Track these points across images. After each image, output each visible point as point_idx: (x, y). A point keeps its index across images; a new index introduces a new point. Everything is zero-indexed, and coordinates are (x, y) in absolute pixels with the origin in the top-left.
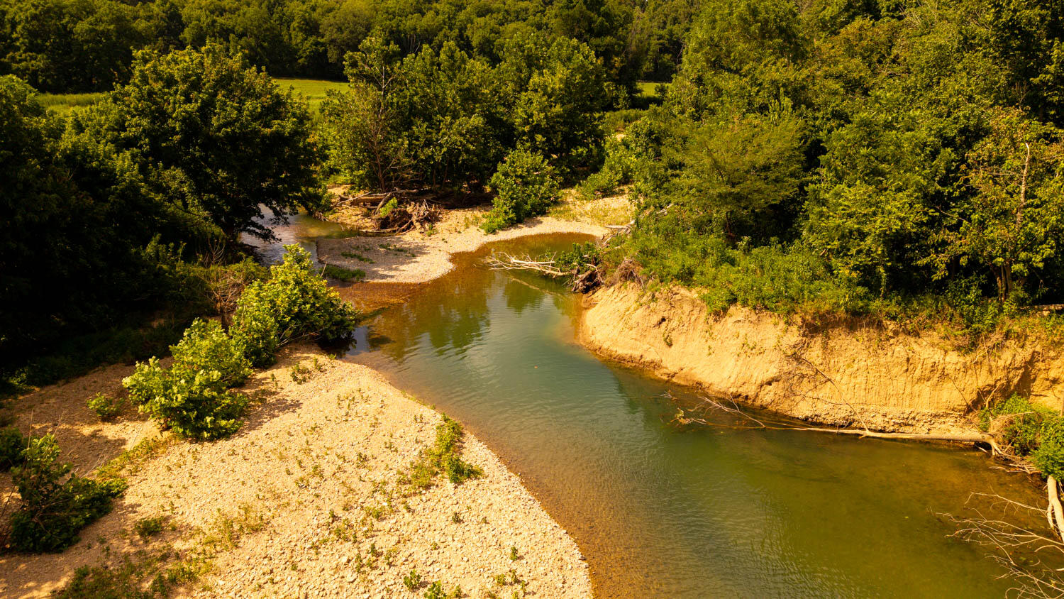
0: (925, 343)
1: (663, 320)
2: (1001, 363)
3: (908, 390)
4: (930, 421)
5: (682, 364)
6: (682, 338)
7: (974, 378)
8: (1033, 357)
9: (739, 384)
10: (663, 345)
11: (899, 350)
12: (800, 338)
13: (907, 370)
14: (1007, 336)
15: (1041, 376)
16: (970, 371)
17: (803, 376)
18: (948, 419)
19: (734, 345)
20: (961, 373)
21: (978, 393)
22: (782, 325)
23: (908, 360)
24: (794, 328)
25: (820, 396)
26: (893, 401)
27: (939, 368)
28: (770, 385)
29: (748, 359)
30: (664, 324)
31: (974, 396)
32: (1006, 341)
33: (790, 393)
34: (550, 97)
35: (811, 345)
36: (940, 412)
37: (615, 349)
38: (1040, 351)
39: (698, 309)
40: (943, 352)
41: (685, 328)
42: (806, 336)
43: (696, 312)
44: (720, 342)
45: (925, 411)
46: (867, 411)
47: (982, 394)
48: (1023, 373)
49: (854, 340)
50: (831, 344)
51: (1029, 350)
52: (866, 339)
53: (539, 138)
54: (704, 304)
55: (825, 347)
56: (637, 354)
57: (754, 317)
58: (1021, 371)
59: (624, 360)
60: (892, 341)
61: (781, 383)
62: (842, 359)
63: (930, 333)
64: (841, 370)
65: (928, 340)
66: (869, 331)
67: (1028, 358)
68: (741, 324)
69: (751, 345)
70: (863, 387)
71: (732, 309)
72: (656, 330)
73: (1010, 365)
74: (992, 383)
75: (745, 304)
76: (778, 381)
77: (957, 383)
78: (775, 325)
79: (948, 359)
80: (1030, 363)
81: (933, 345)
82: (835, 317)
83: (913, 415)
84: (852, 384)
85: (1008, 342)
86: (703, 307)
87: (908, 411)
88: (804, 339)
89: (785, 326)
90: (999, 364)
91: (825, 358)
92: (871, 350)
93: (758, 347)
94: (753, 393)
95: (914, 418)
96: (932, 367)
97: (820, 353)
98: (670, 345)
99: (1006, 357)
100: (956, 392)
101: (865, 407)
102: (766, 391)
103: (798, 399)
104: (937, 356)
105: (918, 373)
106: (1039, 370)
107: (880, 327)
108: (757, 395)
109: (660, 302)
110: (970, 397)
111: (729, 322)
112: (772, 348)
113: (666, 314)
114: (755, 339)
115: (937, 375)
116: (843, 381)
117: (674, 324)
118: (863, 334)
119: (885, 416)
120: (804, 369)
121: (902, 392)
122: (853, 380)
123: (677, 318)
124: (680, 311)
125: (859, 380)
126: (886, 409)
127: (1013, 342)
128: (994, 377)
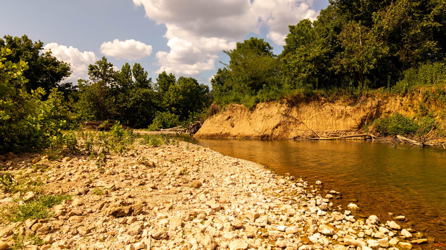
0: (337, 105)
1: (229, 117)
2: (367, 106)
3: (334, 123)
4: (345, 134)
5: (239, 132)
6: (238, 122)
7: (359, 114)
8: (379, 103)
9: (264, 131)
10: (230, 127)
11: (328, 107)
12: (287, 108)
13: (332, 115)
14: (367, 96)
15: (384, 112)
16: (356, 112)
17: (291, 122)
18: (352, 133)
19: (260, 118)
20: (353, 113)
21: (362, 120)
22: (279, 105)
23: (332, 110)
24: (284, 105)
25: (299, 129)
26: (329, 127)
27: (344, 112)
28: (277, 128)
29: (266, 121)
30: (230, 119)
31: (360, 121)
32: (367, 98)
33: (286, 130)
34: (178, 93)
35: (292, 110)
36: (348, 129)
37: (209, 133)
38: (381, 100)
39: (244, 110)
40: (344, 107)
41: (239, 119)
42: (290, 107)
43: (243, 113)
44: (254, 119)
45: (342, 129)
46: (319, 132)
47: (363, 120)
48: (376, 110)
49: (309, 107)
50: (300, 110)
51: (377, 100)
52: (314, 106)
53: (173, 108)
54: (246, 108)
55: (298, 111)
56: (219, 132)
57: (267, 105)
58: (376, 109)
59: (214, 136)
60: (324, 105)
61: (282, 126)
62: (305, 115)
63: (338, 101)
64: (306, 119)
65: (338, 103)
66: (314, 102)
67: (377, 104)
68: (262, 109)
69: (267, 116)
70: (316, 123)
71: (258, 105)
72: (227, 122)
73: (371, 106)
74: (366, 115)
75: (263, 102)
76: (280, 125)
77: (352, 117)
78: (276, 105)
79: (347, 108)
80: (378, 106)
81: (340, 105)
82: (300, 98)
83: (338, 132)
84: (311, 123)
85: (368, 99)
86: (246, 109)
87: (336, 130)
88: (289, 108)
89: (280, 105)
90: (367, 107)
91: (298, 115)
92: (316, 109)
93: (270, 116)
94: (270, 133)
95: (338, 133)
96: (342, 112)
97: (296, 113)
98: (233, 127)
99: (369, 104)
100: (353, 121)
101: (318, 131)
102: (276, 131)
103: (290, 131)
104: (343, 108)
105: (337, 115)
106: (382, 109)
107: (319, 100)
108: (272, 134)
109: (228, 110)
110: (359, 122)
111: (257, 110)
112: (276, 114)
113: (230, 115)
114: (269, 113)
115: (344, 115)
116: (307, 122)
117: (234, 118)
118: (312, 104)
119: (327, 133)
120: (290, 120)
121: (332, 124)
122: (311, 121)
123: (235, 116)
124: (236, 113)
125: (314, 121)
126: (327, 131)
127: (370, 98)
128: (366, 112)
